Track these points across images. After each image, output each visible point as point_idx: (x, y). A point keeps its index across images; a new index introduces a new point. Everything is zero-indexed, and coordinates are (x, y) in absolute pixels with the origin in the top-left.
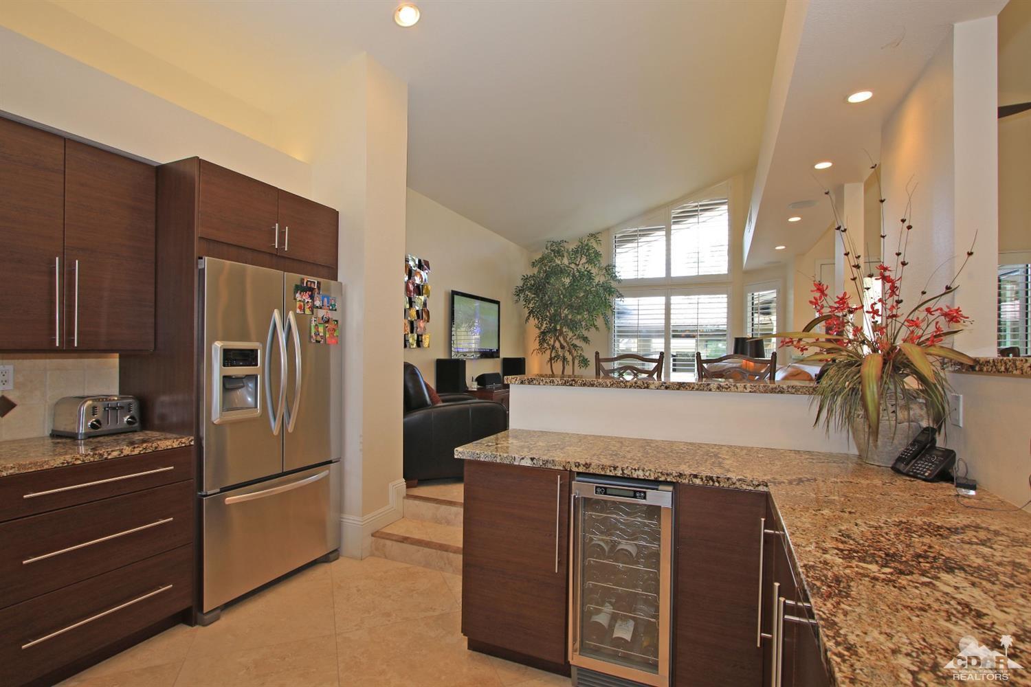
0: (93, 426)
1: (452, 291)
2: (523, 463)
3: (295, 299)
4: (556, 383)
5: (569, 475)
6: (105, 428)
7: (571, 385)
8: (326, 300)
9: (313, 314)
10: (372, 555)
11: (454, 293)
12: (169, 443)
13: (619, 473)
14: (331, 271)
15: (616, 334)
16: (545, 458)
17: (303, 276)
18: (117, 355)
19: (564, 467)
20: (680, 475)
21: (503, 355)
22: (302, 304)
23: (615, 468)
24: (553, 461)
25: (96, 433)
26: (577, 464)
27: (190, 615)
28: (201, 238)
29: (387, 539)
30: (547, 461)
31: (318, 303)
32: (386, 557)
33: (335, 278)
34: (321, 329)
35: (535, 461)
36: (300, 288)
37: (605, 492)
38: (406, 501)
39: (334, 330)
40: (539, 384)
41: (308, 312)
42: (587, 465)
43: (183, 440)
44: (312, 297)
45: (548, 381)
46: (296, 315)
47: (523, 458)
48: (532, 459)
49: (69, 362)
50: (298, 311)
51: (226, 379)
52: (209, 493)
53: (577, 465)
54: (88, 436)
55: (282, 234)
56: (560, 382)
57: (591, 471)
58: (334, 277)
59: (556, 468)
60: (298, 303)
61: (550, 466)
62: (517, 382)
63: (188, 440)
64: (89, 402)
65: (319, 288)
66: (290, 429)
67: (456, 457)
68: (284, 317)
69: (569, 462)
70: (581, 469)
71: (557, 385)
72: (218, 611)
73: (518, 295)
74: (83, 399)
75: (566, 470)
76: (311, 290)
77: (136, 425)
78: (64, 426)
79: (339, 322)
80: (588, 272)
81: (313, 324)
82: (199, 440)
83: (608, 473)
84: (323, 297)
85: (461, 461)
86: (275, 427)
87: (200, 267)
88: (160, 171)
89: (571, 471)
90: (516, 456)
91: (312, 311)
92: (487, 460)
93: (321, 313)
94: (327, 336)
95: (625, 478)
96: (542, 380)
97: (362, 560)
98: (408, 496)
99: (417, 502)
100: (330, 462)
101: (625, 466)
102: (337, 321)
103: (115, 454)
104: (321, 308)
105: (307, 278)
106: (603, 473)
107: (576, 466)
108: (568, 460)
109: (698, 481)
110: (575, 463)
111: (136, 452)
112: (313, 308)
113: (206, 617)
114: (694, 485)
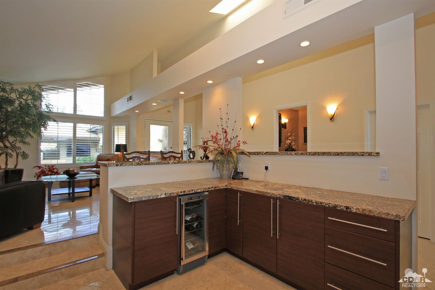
2: (162, 196)
4: (134, 164)
5: (180, 197)
7: (140, 165)
13: (194, 192)
16: (170, 193)
19: (177, 194)
20: (209, 188)
23: (193, 190)
24: (173, 193)
30: (171, 194)
35: (166, 195)
37: (191, 199)
40: (126, 165)
42: (184, 192)
45: (130, 164)
47: (162, 195)
48: (165, 194)
56: (136, 164)
57: (186, 193)
59: (174, 195)
61: (172, 195)
62: (114, 165)
67: (129, 202)
70: (183, 194)
75: (178, 195)
83: (191, 193)
89: (180, 195)
90: (159, 194)
92: (146, 199)
95: (196, 193)
101: (195, 189)
106: (189, 193)
108: (178, 191)
109: (213, 189)
110: (181, 192)
114: (212, 190)
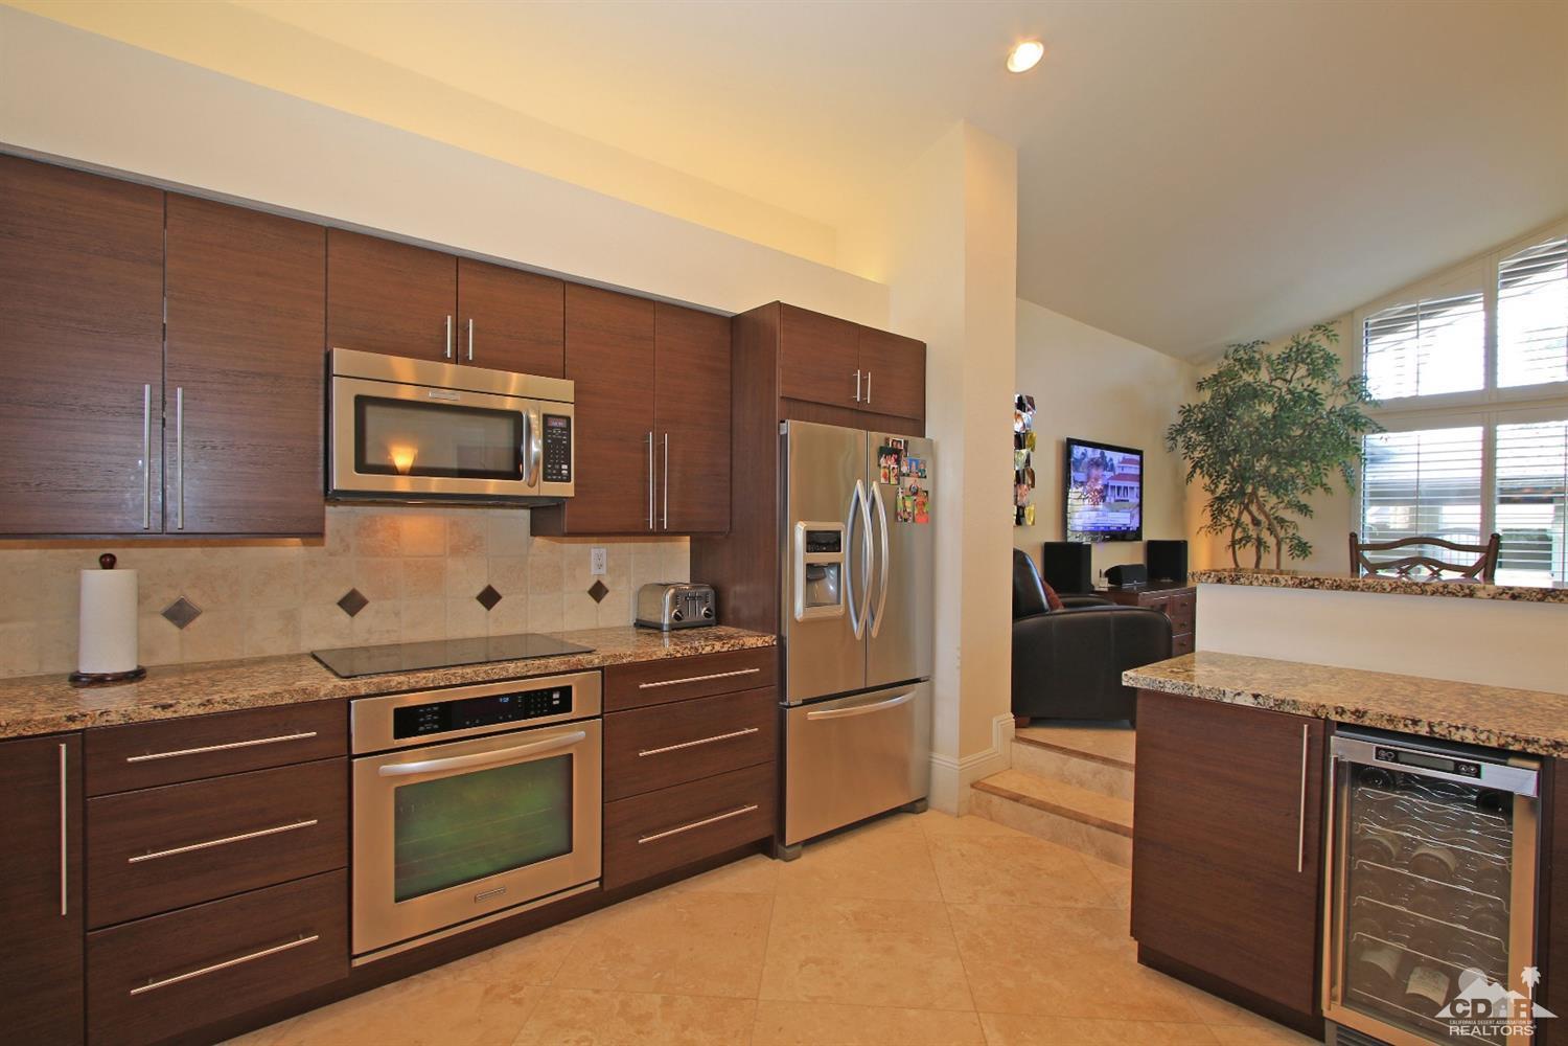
0: (676, 617)
1: (1068, 439)
2: (1239, 701)
3: (879, 465)
4: (1283, 583)
5: (1324, 726)
6: (687, 619)
7: (1312, 587)
8: (914, 464)
9: (899, 483)
10: (970, 812)
11: (1071, 442)
12: (753, 641)
13: (1423, 731)
14: (916, 424)
15: (1367, 498)
16: (1280, 696)
17: (888, 435)
18: (688, 538)
19: (1314, 712)
20: (1556, 745)
21: (1147, 536)
22: (887, 471)
23: (1415, 722)
24: (1294, 701)
25: (678, 625)
26: (1339, 710)
27: (770, 845)
28: (782, 398)
29: (995, 794)
30: (1283, 701)
31: (904, 469)
32: (991, 819)
33: (922, 434)
34: (909, 503)
35: (1261, 700)
36: (885, 451)
37: (1396, 757)
38: (1015, 745)
39: (924, 504)
41: (893, 481)
42: (1358, 713)
43: (767, 639)
44: (898, 461)
45: (1267, 579)
46: (880, 485)
47: (1239, 694)
48: (1256, 696)
49: (648, 546)
50: (883, 480)
51: (810, 567)
52: (792, 704)
53: (1342, 712)
54: (673, 628)
55: (864, 382)
56: (1290, 583)
57: (1367, 722)
58: (920, 431)
59: (1299, 713)
60: (882, 471)
61: (1287, 709)
62: (1210, 580)
63: (770, 640)
64: (672, 591)
65: (906, 448)
66: (874, 633)
67: (1124, 684)
68: (867, 487)
69: (1324, 706)
70: (1347, 719)
71: (1285, 586)
72: (800, 847)
73: (1173, 439)
74: (666, 585)
75: (1319, 718)
76: (897, 452)
77: (712, 618)
78: (649, 616)
79: (930, 494)
80: (1312, 392)
81: (901, 496)
82: (781, 640)
83: (1401, 728)
84: (911, 460)
85: (1133, 690)
86: (857, 629)
87: (782, 433)
88: (734, 323)
89: (1327, 719)
90: (1228, 690)
91: (898, 480)
92: (1176, 691)
93: (909, 482)
94: (916, 512)
95: (1434, 739)
96: (1257, 578)
97: (958, 817)
98: (1019, 739)
99: (1032, 749)
100: (917, 681)
101: (1436, 720)
102: (927, 492)
103: (708, 649)
104: (908, 475)
105: (892, 437)
106: (1390, 727)
107: (1337, 713)
108: (1322, 703)
110: (1336, 708)
111: (725, 649)
112: (900, 475)
113: (788, 851)
